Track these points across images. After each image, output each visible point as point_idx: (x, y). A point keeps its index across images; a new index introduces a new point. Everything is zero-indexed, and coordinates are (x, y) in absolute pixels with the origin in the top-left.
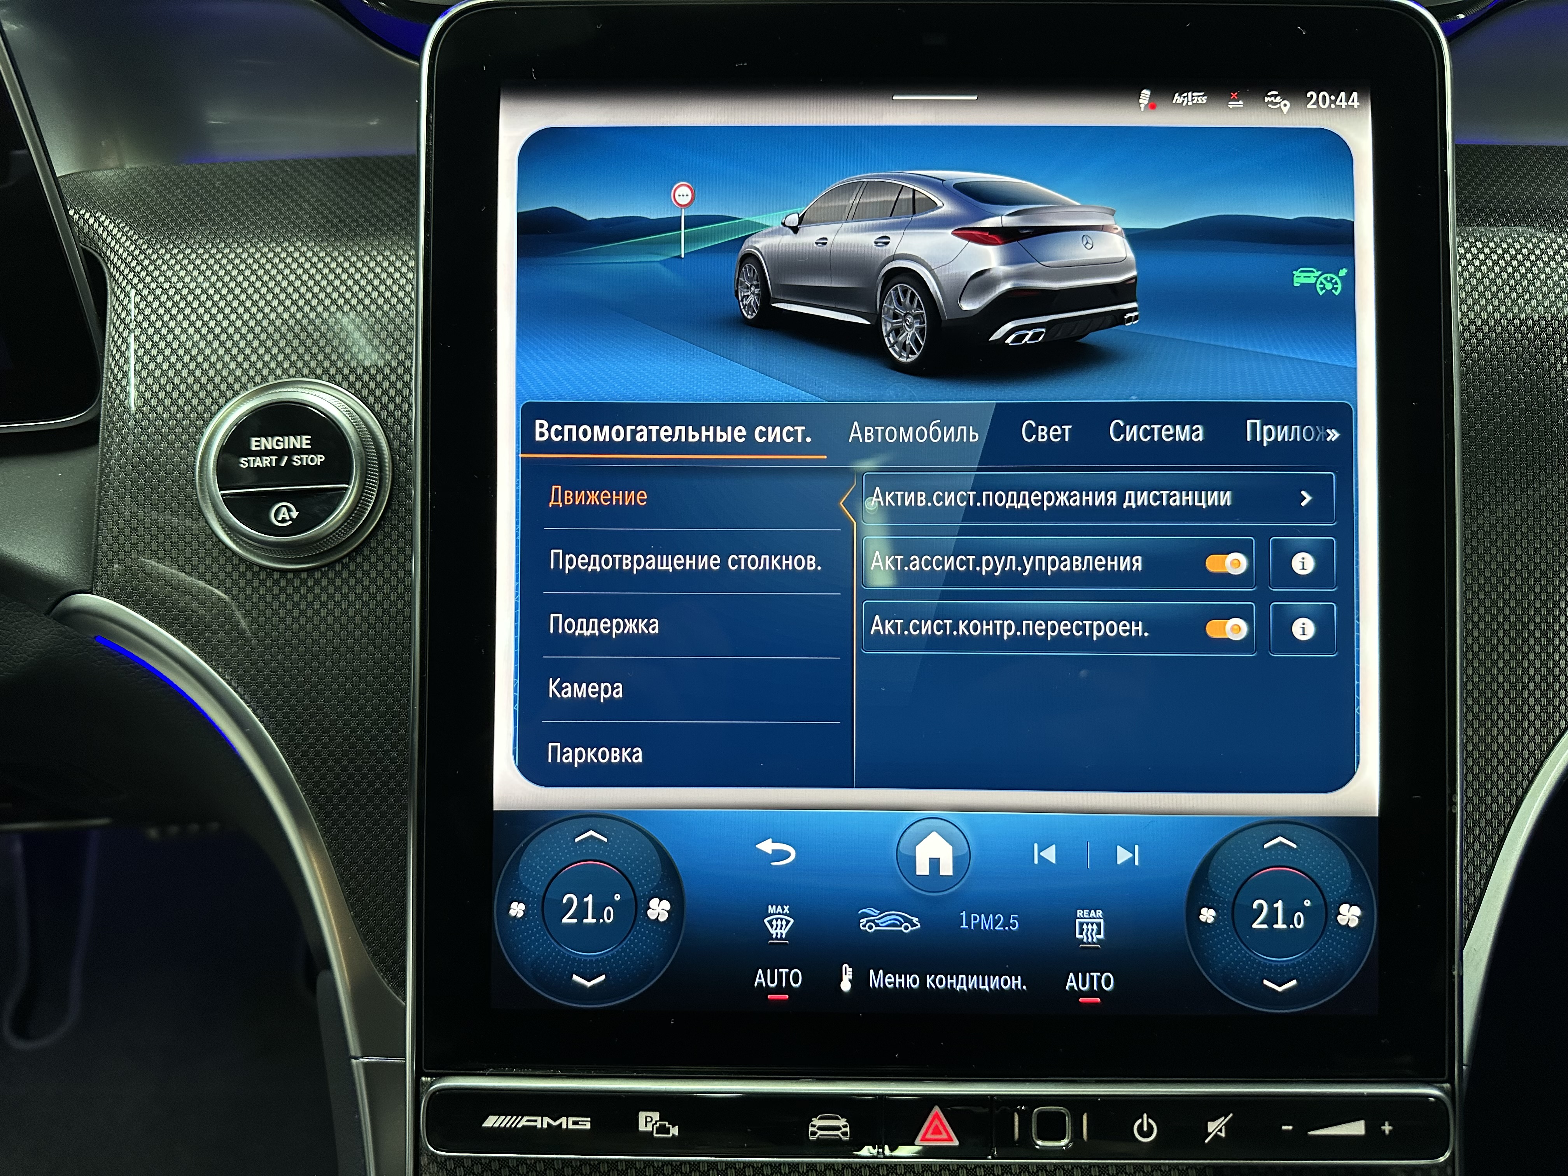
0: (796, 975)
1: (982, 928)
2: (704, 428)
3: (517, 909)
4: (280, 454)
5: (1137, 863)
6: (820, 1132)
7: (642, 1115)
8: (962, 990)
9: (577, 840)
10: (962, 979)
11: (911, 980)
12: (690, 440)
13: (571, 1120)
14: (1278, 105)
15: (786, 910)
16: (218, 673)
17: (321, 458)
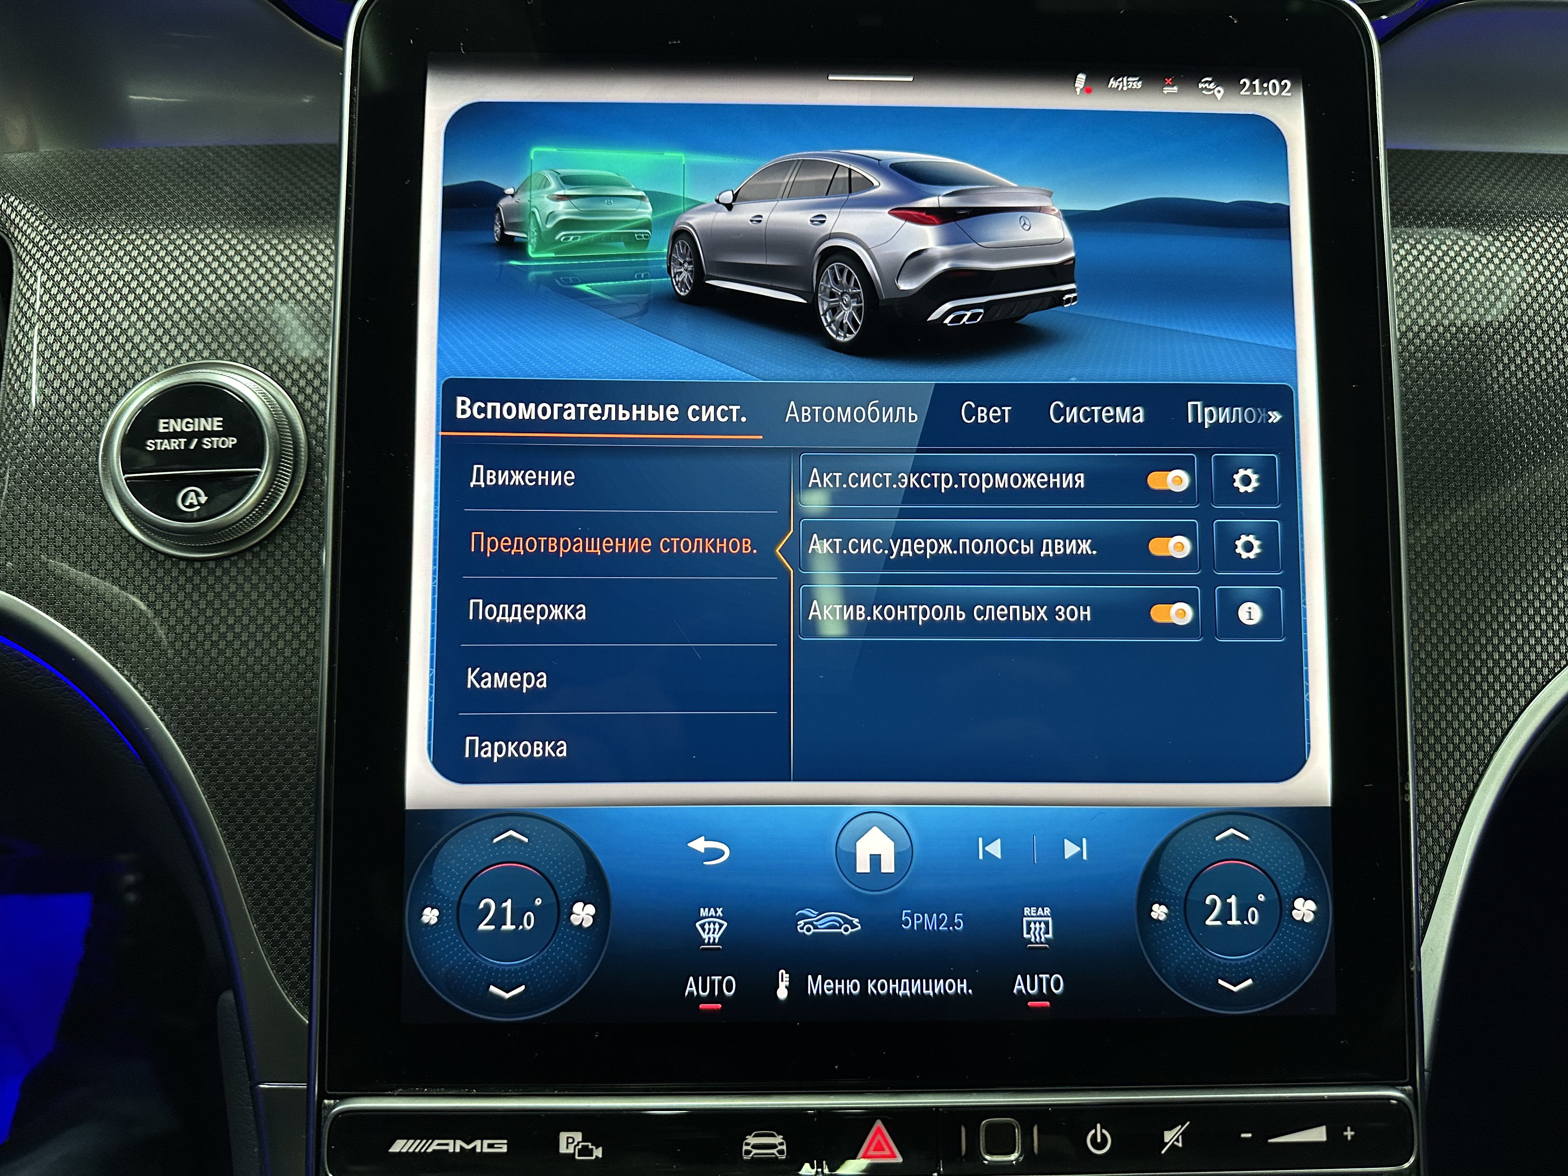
0: (729, 983)
1: (926, 928)
2: (635, 407)
3: (431, 916)
4: (190, 436)
5: (1085, 857)
6: (754, 1151)
7: (563, 1136)
8: (905, 996)
9: (495, 840)
10: (905, 983)
11: (851, 986)
12: (621, 418)
13: (486, 1142)
14: (1212, 92)
15: (720, 913)
16: (117, 668)
17: (233, 441)
